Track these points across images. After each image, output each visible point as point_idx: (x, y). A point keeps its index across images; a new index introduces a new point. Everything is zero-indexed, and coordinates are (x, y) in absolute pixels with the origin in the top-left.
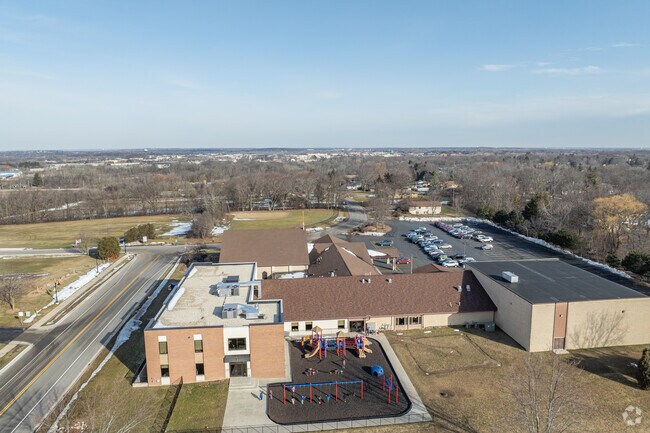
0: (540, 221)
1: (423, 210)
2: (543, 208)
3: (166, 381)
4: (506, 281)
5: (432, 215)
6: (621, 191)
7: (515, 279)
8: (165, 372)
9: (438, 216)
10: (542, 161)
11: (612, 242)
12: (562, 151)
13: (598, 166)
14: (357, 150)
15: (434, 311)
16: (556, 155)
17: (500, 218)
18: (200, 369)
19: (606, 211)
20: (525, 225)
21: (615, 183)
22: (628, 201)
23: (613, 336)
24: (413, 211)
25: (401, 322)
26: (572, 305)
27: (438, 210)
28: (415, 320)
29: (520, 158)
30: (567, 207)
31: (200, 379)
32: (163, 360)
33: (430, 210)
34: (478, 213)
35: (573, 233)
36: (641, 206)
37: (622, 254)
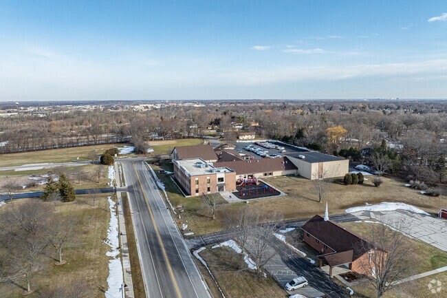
0: (304, 140)
1: (246, 137)
2: (305, 133)
3: (197, 194)
4: (301, 158)
5: (252, 140)
6: (338, 125)
7: (304, 157)
8: (197, 191)
9: (254, 139)
10: (294, 109)
11: (334, 147)
12: (303, 102)
13: (325, 111)
14: (172, 102)
15: (276, 170)
16: (302, 105)
17: (285, 139)
18: (209, 189)
19: (332, 133)
20: (298, 142)
21: (334, 120)
22: (340, 129)
23: (337, 173)
24: (241, 138)
25: (266, 175)
26: (324, 163)
27: (254, 137)
28: (270, 174)
29: (280, 107)
30: (316, 133)
31: (209, 193)
32: (197, 187)
33: (250, 137)
34: (274, 138)
35: (319, 143)
36: (345, 131)
37: (338, 150)
